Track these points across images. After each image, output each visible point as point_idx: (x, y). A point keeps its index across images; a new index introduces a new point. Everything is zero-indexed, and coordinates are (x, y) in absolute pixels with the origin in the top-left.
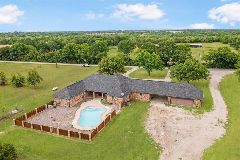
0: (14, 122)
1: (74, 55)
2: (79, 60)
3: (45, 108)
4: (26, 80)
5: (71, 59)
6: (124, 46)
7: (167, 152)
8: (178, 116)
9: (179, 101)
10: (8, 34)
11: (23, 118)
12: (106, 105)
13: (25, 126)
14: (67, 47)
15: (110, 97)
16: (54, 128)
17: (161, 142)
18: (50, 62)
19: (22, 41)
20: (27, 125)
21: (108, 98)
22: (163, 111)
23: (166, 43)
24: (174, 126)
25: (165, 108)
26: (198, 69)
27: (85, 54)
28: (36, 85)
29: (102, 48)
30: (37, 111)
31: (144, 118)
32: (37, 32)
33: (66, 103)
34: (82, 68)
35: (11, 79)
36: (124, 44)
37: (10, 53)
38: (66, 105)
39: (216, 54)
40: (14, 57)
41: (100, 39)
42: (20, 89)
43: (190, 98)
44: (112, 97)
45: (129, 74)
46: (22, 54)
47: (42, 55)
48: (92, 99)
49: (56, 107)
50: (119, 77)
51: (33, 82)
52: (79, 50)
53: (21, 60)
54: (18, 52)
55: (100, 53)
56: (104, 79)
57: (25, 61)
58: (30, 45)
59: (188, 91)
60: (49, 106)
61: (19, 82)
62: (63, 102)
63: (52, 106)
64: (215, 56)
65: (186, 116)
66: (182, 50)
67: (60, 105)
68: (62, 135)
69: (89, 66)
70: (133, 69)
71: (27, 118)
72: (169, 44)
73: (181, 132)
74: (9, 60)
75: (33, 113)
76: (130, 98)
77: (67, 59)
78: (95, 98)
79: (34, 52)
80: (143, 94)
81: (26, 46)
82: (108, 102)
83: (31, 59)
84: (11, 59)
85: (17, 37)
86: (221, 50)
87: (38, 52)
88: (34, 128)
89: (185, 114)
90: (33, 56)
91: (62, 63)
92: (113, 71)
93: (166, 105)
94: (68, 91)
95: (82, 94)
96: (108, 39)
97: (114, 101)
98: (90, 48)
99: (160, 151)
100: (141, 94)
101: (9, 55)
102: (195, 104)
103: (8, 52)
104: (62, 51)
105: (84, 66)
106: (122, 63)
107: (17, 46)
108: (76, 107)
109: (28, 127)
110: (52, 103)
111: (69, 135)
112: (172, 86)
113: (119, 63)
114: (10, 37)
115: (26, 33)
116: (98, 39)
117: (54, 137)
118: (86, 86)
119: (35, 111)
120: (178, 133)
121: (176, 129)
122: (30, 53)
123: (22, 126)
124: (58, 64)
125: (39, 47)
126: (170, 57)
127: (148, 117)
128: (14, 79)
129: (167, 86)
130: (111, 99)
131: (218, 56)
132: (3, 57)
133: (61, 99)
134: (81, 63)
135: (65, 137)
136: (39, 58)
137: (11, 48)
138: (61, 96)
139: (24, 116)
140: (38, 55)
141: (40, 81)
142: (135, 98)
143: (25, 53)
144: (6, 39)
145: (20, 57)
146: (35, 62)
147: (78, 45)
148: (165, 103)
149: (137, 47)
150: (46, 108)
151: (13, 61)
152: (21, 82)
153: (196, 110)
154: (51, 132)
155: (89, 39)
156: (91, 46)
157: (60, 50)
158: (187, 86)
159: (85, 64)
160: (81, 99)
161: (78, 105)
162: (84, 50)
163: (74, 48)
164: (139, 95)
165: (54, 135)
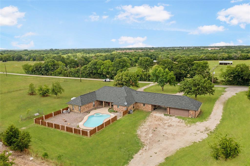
0: (34, 120)
1: (97, 71)
2: (102, 75)
3: (60, 113)
4: (50, 91)
5: (95, 74)
6: (144, 62)
7: (147, 148)
8: (171, 124)
9: (177, 111)
10: (44, 51)
11: (42, 118)
12: (111, 113)
13: (42, 125)
14: (92, 63)
15: (115, 106)
16: (63, 126)
17: (146, 141)
18: (76, 77)
19: (54, 58)
20: (43, 124)
21: (114, 106)
22: (159, 120)
23: (184, 60)
24: (163, 131)
25: (163, 117)
26: (203, 84)
27: (107, 69)
28: (58, 95)
29: (123, 65)
30: (53, 114)
31: (141, 124)
32: (71, 50)
33: (78, 110)
34: (103, 83)
35: (38, 90)
36: (143, 60)
37: (42, 68)
38: (78, 111)
39: (232, 71)
40: (45, 72)
41: (127, 56)
42: (45, 98)
43: (186, 109)
44: (117, 106)
45: (144, 89)
46: (52, 69)
47: (69, 70)
48: (102, 108)
49: (70, 113)
50: (126, 89)
51: (55, 93)
52: (102, 66)
53: (51, 75)
54: (49, 68)
55: (121, 69)
56: (113, 91)
57: (55, 76)
58: (59, 62)
59: (185, 103)
60: (64, 111)
61: (45, 92)
62: (76, 108)
63: (67, 111)
64: (232, 73)
65: (179, 124)
66: (199, 67)
67: (73, 111)
68: (69, 131)
69: (110, 81)
70: (151, 84)
71: (45, 119)
72: (187, 61)
73: (167, 135)
74: (41, 75)
75: (50, 115)
76: (135, 108)
77: (91, 75)
78: (105, 107)
79: (63, 68)
80: (146, 105)
81: (56, 62)
82: (114, 110)
83: (60, 74)
84: (43, 73)
85: (52, 54)
86: (238, 67)
87: (67, 67)
88: (48, 126)
89: (179, 122)
90: (62, 71)
91: (87, 78)
92: (126, 85)
93: (165, 115)
94: (80, 100)
95: (93, 103)
96: (136, 56)
97: (119, 109)
98: (112, 64)
99: (142, 147)
100: (144, 105)
101: (41, 70)
102: (191, 114)
103: (40, 67)
104: (87, 66)
105: (105, 80)
106: (134, 78)
107: (48, 62)
108: (86, 114)
109: (44, 125)
110: (67, 109)
111: (73, 131)
112: (172, 98)
113: (132, 78)
114: (46, 54)
115: (61, 50)
116: (125, 56)
117: (62, 133)
118: (97, 97)
119: (52, 114)
120: (164, 136)
121: (164, 133)
122: (59, 68)
123: (40, 124)
124: (82, 79)
125: (69, 63)
126: (187, 73)
127: (144, 123)
128: (41, 89)
129: (168, 98)
130: (117, 107)
131: (235, 73)
132: (36, 71)
133: (74, 106)
134: (104, 79)
135: (70, 133)
136: (67, 73)
137: (44, 64)
138: (74, 103)
139: (43, 117)
140: (66, 70)
141: (62, 92)
142: (139, 108)
143: (55, 69)
144: (41, 56)
145: (50, 72)
146: (63, 76)
147: (102, 61)
148: (165, 113)
149: (156, 64)
150: (62, 112)
151: (44, 75)
152: (46, 92)
153: (190, 120)
154: (60, 129)
155: (116, 56)
156: (113, 63)
157: (85, 66)
158: (185, 98)
159: (107, 79)
160: (93, 107)
161: (88, 112)
162: (106, 66)
163: (98, 64)
164: (142, 105)
165: (62, 131)
